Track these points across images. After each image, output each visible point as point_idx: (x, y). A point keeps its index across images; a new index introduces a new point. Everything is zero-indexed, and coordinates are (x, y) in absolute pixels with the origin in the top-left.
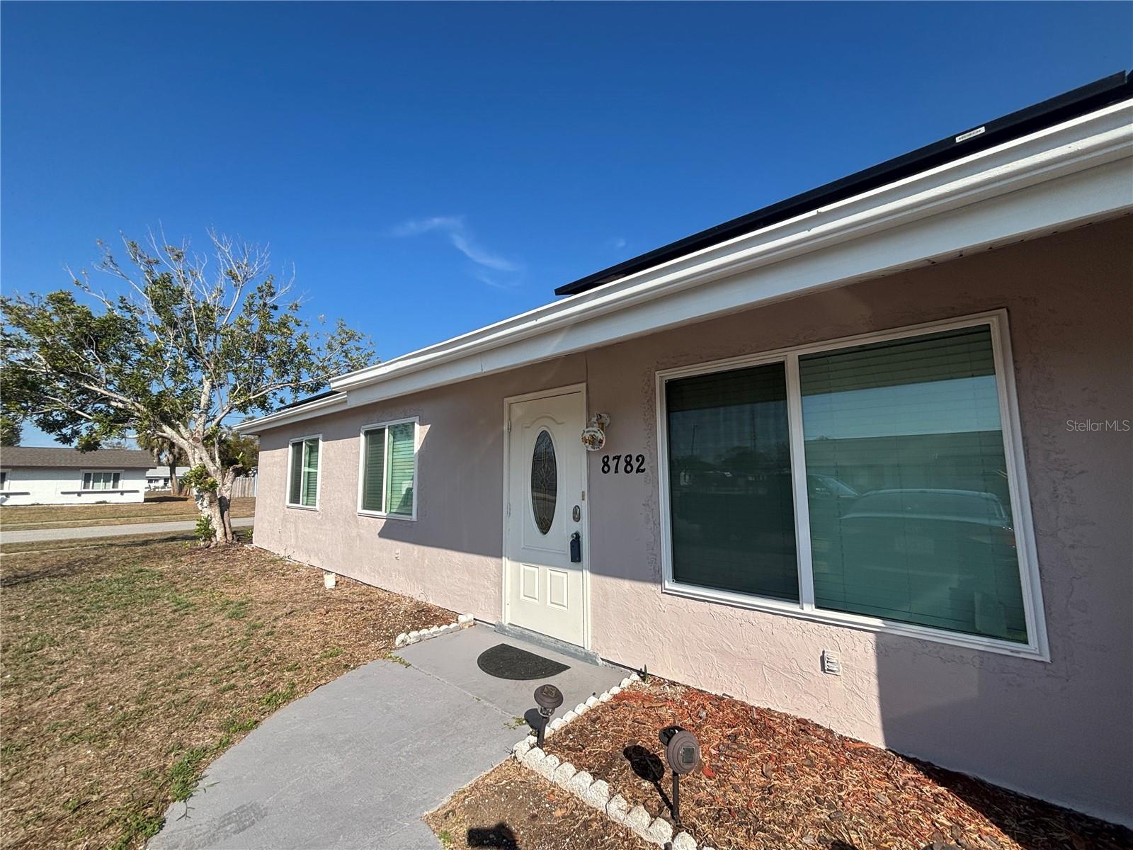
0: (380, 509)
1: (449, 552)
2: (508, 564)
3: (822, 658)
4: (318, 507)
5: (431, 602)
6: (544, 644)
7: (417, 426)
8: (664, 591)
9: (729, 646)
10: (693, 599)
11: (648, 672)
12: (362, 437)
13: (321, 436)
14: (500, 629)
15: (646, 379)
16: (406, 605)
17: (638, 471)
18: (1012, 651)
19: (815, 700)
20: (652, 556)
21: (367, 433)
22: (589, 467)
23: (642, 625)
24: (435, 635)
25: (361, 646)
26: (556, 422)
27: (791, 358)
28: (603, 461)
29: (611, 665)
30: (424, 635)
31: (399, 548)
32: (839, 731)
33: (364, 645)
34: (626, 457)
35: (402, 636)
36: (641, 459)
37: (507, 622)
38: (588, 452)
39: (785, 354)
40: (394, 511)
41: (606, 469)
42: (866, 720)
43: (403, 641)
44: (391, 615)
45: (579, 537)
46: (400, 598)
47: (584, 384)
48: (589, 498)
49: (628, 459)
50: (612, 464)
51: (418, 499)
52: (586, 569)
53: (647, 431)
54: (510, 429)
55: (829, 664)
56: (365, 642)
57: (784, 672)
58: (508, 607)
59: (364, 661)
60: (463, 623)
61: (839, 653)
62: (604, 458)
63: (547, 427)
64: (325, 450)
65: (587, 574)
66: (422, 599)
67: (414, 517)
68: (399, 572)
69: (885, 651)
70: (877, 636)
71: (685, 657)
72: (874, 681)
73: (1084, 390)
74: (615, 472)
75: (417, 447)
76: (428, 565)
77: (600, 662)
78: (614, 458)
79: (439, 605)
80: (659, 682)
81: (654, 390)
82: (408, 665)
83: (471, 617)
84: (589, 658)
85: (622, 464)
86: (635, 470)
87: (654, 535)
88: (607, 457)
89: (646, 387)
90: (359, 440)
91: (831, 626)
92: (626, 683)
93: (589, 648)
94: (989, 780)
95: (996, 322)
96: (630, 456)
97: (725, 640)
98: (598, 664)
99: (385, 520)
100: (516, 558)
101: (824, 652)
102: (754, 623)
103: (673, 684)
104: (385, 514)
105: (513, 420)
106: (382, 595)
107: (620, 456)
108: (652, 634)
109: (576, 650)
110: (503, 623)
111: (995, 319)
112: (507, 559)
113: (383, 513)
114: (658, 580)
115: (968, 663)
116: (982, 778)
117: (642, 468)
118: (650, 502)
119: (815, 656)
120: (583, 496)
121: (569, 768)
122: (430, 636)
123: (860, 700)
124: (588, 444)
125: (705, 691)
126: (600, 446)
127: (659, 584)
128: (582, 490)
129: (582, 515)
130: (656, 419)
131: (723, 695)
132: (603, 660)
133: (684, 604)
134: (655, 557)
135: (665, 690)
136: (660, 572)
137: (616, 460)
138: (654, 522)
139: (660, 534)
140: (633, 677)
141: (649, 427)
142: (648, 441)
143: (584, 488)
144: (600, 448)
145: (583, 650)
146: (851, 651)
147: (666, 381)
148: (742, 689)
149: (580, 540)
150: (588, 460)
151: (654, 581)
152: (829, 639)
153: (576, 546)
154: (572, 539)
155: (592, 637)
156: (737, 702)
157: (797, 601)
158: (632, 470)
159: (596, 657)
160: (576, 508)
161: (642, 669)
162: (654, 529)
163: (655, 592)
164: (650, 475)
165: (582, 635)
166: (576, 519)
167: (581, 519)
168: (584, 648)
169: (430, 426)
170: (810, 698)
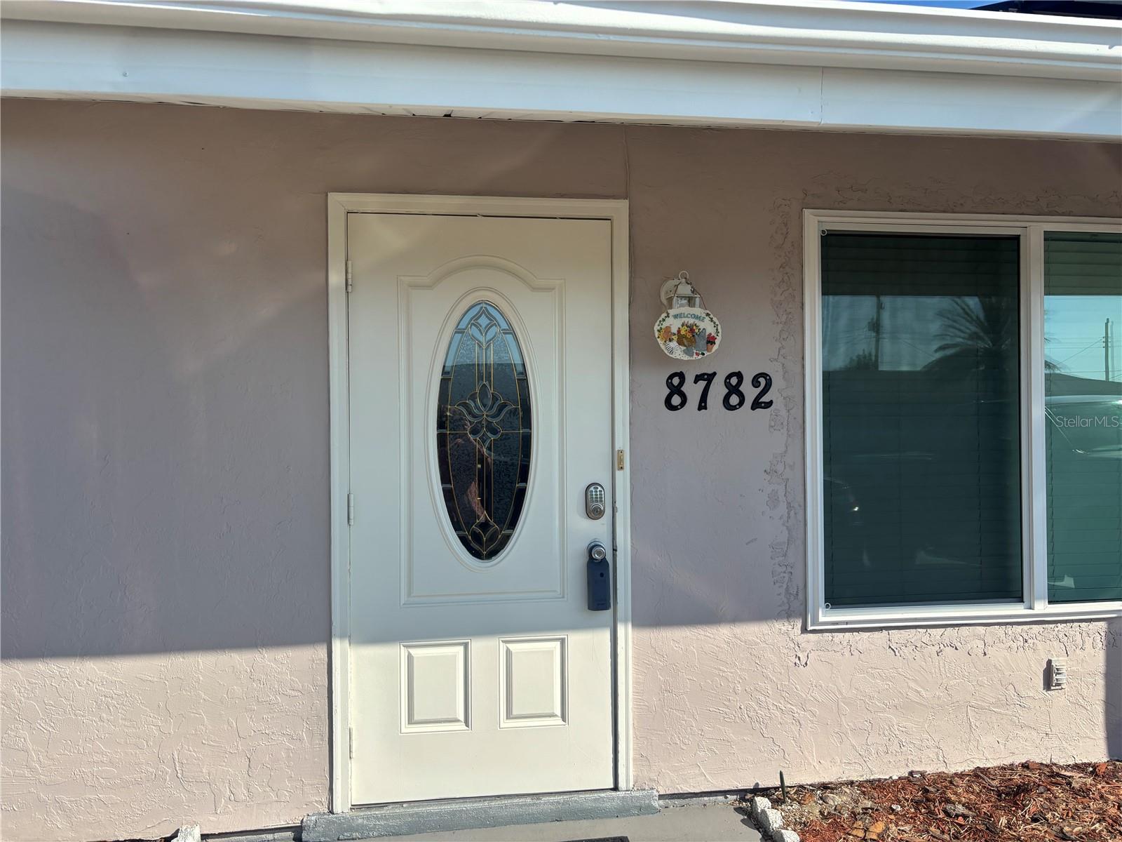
8: (810, 628)
9: (918, 692)
10: (858, 630)
14: (328, 829)
15: (778, 221)
17: (756, 404)
19: (1034, 733)
20: (783, 569)
22: (634, 392)
26: (523, 283)
27: (1036, 232)
28: (669, 384)
29: (677, 802)
32: (1060, 760)
34: (730, 376)
36: (763, 381)
37: (354, 806)
39: (1026, 224)
42: (1089, 734)
47: (621, 205)
48: (635, 467)
49: (734, 381)
50: (693, 391)
52: (626, 621)
53: (780, 326)
54: (351, 285)
55: (1058, 677)
57: (998, 707)
61: (1066, 658)
62: (671, 377)
63: (497, 293)
65: (626, 632)
70: (1109, 625)
71: (842, 733)
72: (1101, 682)
74: (700, 409)
77: (657, 804)
78: (698, 378)
80: (800, 794)
84: (631, 806)
85: (718, 390)
86: (749, 402)
87: (788, 528)
88: (681, 376)
89: (777, 239)
91: (1059, 625)
93: (628, 785)
96: (739, 375)
97: (912, 685)
98: (656, 810)
101: (1049, 662)
102: (958, 645)
103: (825, 787)
107: (715, 374)
108: (778, 713)
109: (596, 800)
110: (337, 810)
112: (348, 643)
114: (795, 609)
117: (765, 399)
118: (780, 468)
119: (1038, 671)
120: (621, 460)
123: (1084, 711)
124: (674, 344)
125: (879, 780)
126: (708, 350)
127: (796, 617)
128: (617, 448)
129: (614, 502)
130: (803, 304)
131: (911, 773)
132: (661, 797)
133: (845, 644)
134: (789, 570)
135: (831, 802)
136: (801, 596)
137: (702, 384)
138: (789, 504)
139: (805, 525)
140: (762, 803)
141: (784, 319)
142: (780, 345)
143: (623, 442)
144: (706, 354)
145: (614, 793)
146: (1078, 651)
147: (823, 231)
148: (937, 754)
149: (609, 558)
150: (632, 382)
151: (788, 615)
152: (1056, 643)
153: (602, 575)
154: (585, 559)
155: (634, 760)
156: (941, 776)
157: (1020, 599)
158: (741, 403)
159: (650, 797)
160: (592, 489)
161: (757, 784)
162: (789, 517)
163: (787, 633)
164: (783, 413)
165: (611, 765)
166: (593, 512)
167: (608, 511)
168: (616, 788)
170: (1027, 731)
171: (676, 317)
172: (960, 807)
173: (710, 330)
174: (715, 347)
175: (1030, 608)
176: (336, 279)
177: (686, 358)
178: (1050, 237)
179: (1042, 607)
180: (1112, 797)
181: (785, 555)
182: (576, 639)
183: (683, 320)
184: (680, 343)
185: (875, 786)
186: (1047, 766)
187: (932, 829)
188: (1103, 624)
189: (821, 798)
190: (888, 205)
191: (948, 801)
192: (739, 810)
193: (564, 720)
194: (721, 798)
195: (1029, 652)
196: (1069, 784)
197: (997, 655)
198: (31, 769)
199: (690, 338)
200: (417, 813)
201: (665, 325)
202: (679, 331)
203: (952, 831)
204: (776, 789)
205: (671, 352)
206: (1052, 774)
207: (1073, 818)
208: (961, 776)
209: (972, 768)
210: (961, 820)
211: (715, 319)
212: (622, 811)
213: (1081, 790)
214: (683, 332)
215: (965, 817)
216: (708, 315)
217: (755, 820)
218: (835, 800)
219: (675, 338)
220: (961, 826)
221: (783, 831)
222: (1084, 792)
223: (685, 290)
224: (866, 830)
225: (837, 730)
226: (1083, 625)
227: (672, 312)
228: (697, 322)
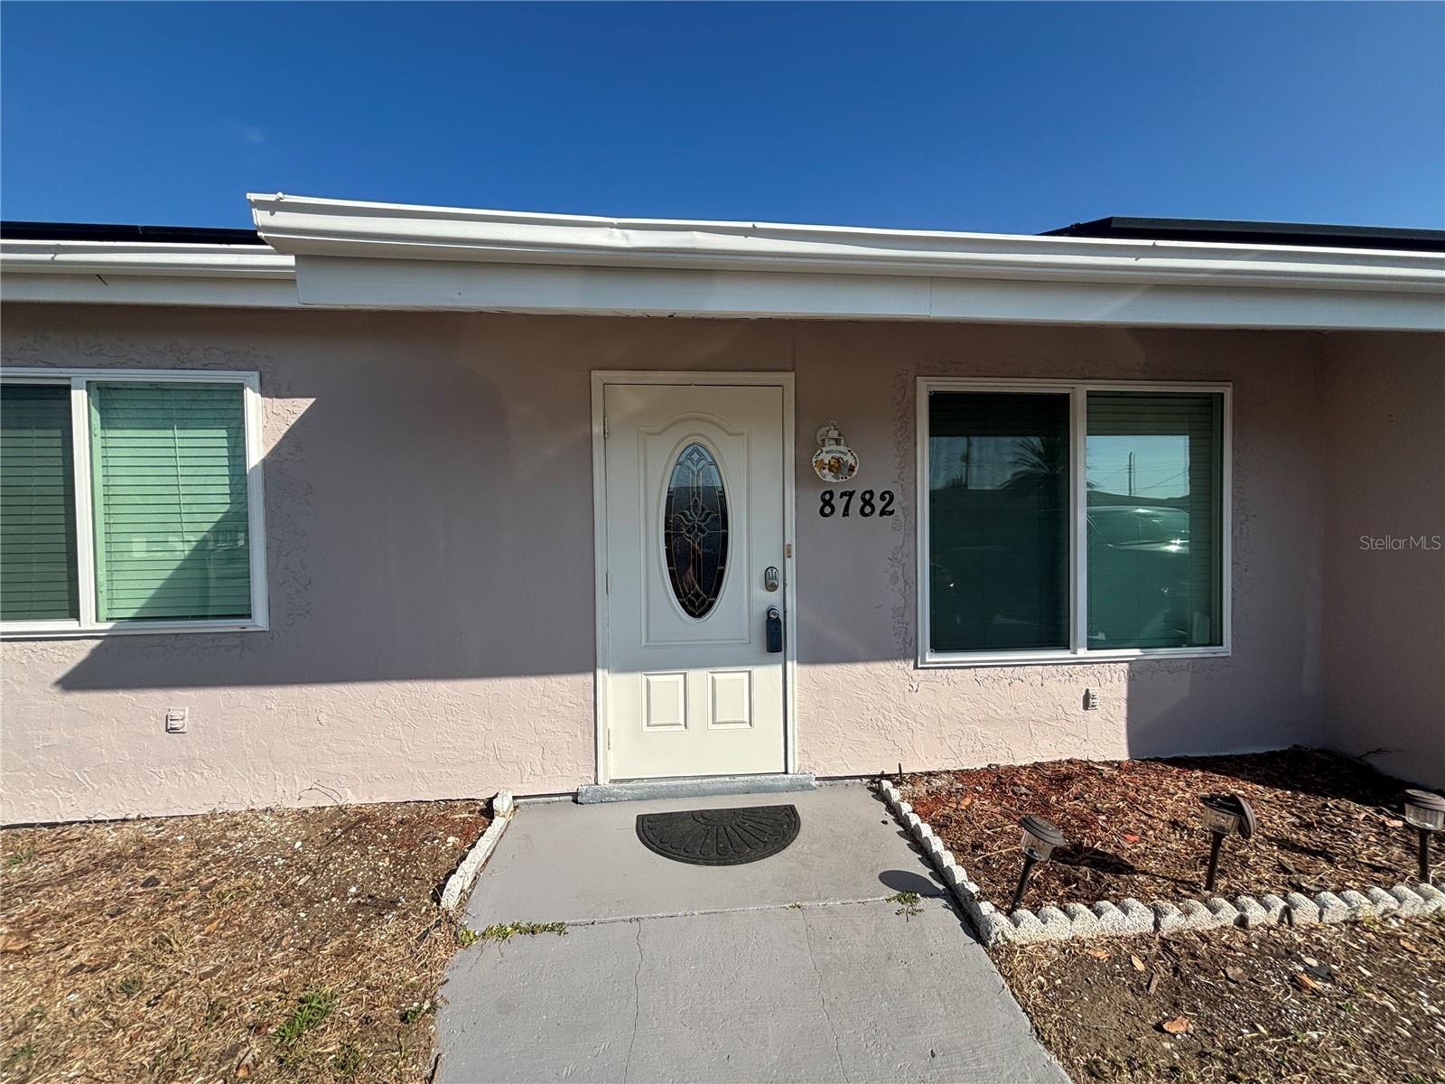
2: (610, 680)
3: (1085, 697)
7: (252, 396)
8: (920, 666)
9: (995, 710)
10: (954, 668)
14: (594, 796)
15: (899, 385)
17: (883, 513)
18: (1216, 653)
19: (1076, 739)
22: (799, 505)
26: (725, 430)
27: (1081, 391)
28: (823, 499)
29: (828, 782)
32: (1094, 759)
34: (865, 493)
36: (888, 496)
37: (614, 780)
39: (1074, 386)
42: (1116, 740)
46: (228, 821)
47: (789, 376)
48: (800, 555)
49: (868, 496)
50: (840, 504)
52: (792, 660)
53: (899, 459)
54: (607, 433)
55: (1093, 700)
57: (1050, 721)
61: (1100, 688)
62: (825, 493)
63: (708, 440)
65: (792, 666)
67: (260, 619)
69: (1136, 674)
70: (1130, 665)
71: (943, 739)
72: (1124, 705)
74: (844, 516)
77: (814, 783)
78: (843, 495)
79: (381, 800)
80: (913, 778)
81: (913, 403)
82: (557, 928)
84: (797, 784)
85: (857, 503)
86: (878, 511)
87: (905, 598)
88: (831, 493)
91: (1095, 665)
93: (795, 771)
95: (1228, 392)
96: (871, 493)
97: (991, 705)
98: (817, 788)
99: (88, 642)
100: (629, 667)
101: (1087, 690)
102: (1024, 679)
103: (929, 774)
104: (95, 626)
105: (617, 416)
107: (854, 491)
108: (897, 723)
110: (600, 783)
111: (1228, 389)
112: (607, 672)
113: (83, 624)
114: (908, 652)
115: (1185, 670)
117: (889, 509)
118: (899, 556)
119: (1079, 697)
120: (789, 551)
123: (1113, 726)
124: (826, 471)
125: (967, 770)
126: (850, 475)
127: (911, 658)
128: (786, 543)
129: (785, 580)
130: (916, 443)
131: (989, 766)
132: (817, 779)
133: (944, 677)
134: (905, 626)
135: (934, 784)
136: (913, 643)
137: (846, 498)
138: (905, 581)
139: (917, 595)
140: (887, 784)
141: (902, 453)
142: (898, 472)
143: (791, 538)
144: (849, 478)
145: (785, 776)
146: (1108, 684)
147: (931, 392)
148: (1008, 753)
149: (781, 619)
150: (797, 497)
151: (904, 657)
152: (1092, 677)
153: (776, 629)
154: (766, 618)
155: (799, 753)
156: (1010, 768)
157: (1068, 648)
158: (873, 512)
159: (810, 779)
160: (769, 570)
161: (883, 772)
162: (905, 590)
163: (904, 669)
164: (902, 518)
165: (783, 757)
166: (771, 587)
167: (781, 586)
168: (786, 772)
169: (314, 400)
170: (1071, 737)
171: (827, 452)
172: (1023, 788)
173: (851, 461)
174: (855, 473)
175: (1075, 653)
176: (597, 429)
177: (835, 481)
178: (1090, 395)
179: (1082, 652)
180: (1131, 785)
181: (902, 616)
182: (758, 671)
183: (834, 455)
184: (830, 470)
185: (966, 774)
186: (1085, 762)
187: (1004, 803)
188: (1126, 665)
189: (927, 782)
190: (978, 373)
191: (1015, 784)
192: (870, 789)
193: (751, 725)
194: (859, 780)
195: (1073, 684)
196: (1101, 774)
197: (1051, 685)
198: (403, 752)
199: (837, 467)
200: (653, 786)
201: (820, 458)
202: (830, 462)
203: (1018, 805)
204: (896, 775)
205: (824, 477)
206: (1089, 768)
207: (1103, 798)
208: (1025, 768)
209: (1032, 763)
210: (1024, 797)
211: (855, 454)
212: (790, 788)
213: (1109, 779)
214: (832, 463)
215: (1027, 795)
216: (849, 451)
217: (882, 796)
218: (937, 783)
219: (827, 467)
220: (1024, 801)
221: (901, 803)
222: (1112, 780)
223: (834, 434)
224: (958, 803)
225: (938, 736)
226: (1112, 665)
227: (824, 449)
228: (842, 456)
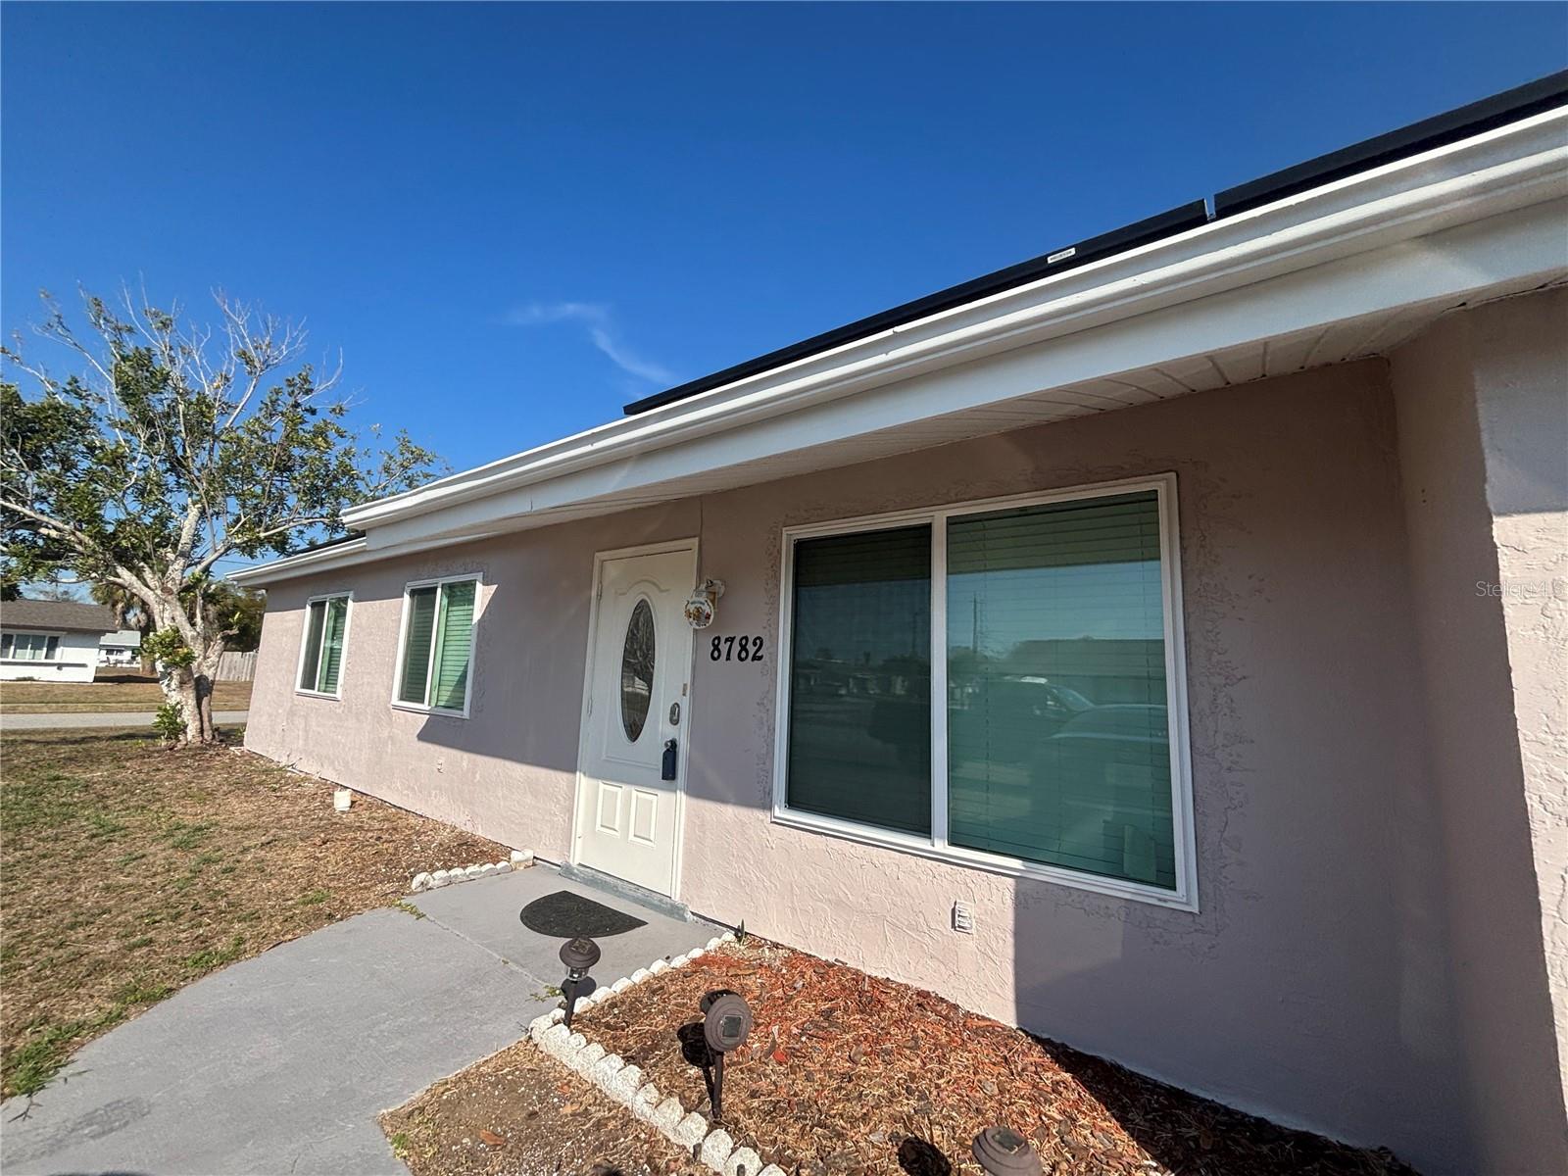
0: (422, 701)
1: (508, 764)
2: (582, 781)
3: (953, 910)
4: (339, 695)
5: (480, 833)
6: (620, 892)
7: (479, 586)
8: (773, 820)
9: (846, 895)
10: (809, 831)
11: (746, 930)
12: (407, 598)
13: (351, 594)
14: (567, 871)
15: (772, 537)
16: (444, 835)
17: (754, 658)
18: (1160, 900)
19: (942, 967)
20: (764, 773)
21: (413, 593)
22: (695, 650)
23: (744, 864)
24: (473, 877)
25: (361, 888)
26: (658, 588)
27: (938, 519)
28: (713, 644)
29: (701, 921)
30: (456, 876)
31: (443, 755)
32: (966, 1005)
33: (366, 888)
34: (741, 640)
35: (421, 877)
36: (759, 642)
37: (577, 862)
38: (695, 631)
39: (931, 514)
40: (442, 704)
41: (716, 654)
42: (999, 992)
43: (422, 883)
44: (419, 848)
45: (676, 745)
46: (438, 827)
47: (696, 541)
48: (693, 693)
49: (744, 642)
50: (724, 647)
51: (473, 688)
52: (680, 790)
53: (768, 606)
54: (600, 596)
55: (960, 919)
56: (368, 884)
57: (909, 929)
58: (579, 841)
59: (359, 909)
60: (516, 863)
61: (973, 905)
62: (714, 640)
63: (649, 597)
64: (355, 614)
65: (681, 796)
66: (468, 828)
67: (466, 714)
68: (441, 790)
70: (1016, 882)
71: (793, 909)
72: (1010, 940)
73: (1250, 577)
74: (727, 659)
75: (477, 616)
76: (479, 781)
77: (689, 916)
78: (727, 640)
79: (489, 837)
80: (757, 943)
81: (779, 552)
82: (420, 916)
83: (529, 854)
84: (675, 911)
85: (736, 648)
86: (751, 657)
87: (768, 744)
88: (719, 638)
89: (771, 548)
90: (402, 602)
91: (966, 869)
92: (714, 943)
93: (677, 899)
94: (1127, 1066)
95: (1163, 486)
96: (746, 638)
97: (842, 887)
98: (685, 920)
99: (428, 716)
100: (595, 775)
101: (955, 903)
103: (776, 946)
104: (428, 708)
105: (605, 584)
106: (412, 821)
107: (734, 638)
108: (755, 879)
109: (660, 901)
110: (571, 863)
111: (1162, 484)
112: (582, 775)
113: (425, 706)
114: (767, 806)
115: (1113, 915)
116: (1120, 1063)
117: (759, 654)
118: (765, 701)
119: (945, 908)
120: (685, 690)
121: (597, 1050)
122: (465, 879)
123: (994, 965)
124: (691, 620)
125: (813, 956)
126: (707, 622)
127: (767, 810)
128: (685, 682)
129: (682, 716)
130: (780, 591)
132: (692, 913)
133: (797, 839)
134: (766, 774)
135: (763, 954)
136: (771, 794)
137: (729, 643)
138: (768, 727)
139: (775, 743)
141: (771, 601)
142: (768, 618)
143: (687, 679)
145: (670, 901)
146: (984, 900)
147: (795, 540)
148: (858, 953)
149: (677, 749)
150: (695, 642)
151: (764, 808)
152: (963, 886)
153: (670, 758)
154: (667, 747)
155: (681, 883)
157: (929, 836)
158: (747, 657)
159: (685, 910)
160: (674, 707)
163: (762, 821)
164: (769, 664)
165: (670, 881)
166: (674, 721)
167: (680, 721)
168: (670, 897)
169: (496, 586)
170: (937, 963)
173: (708, 610)
174: (711, 621)
176: (594, 593)
177: (698, 628)
178: (952, 522)
179: (941, 846)
181: (764, 763)
182: (662, 796)
184: (693, 619)
188: (1011, 881)
195: (937, 888)
200: (597, 876)
201: (687, 609)
202: (692, 612)
204: (742, 932)
211: (709, 604)
212: (670, 914)
214: (694, 613)
216: (706, 601)
218: (768, 954)
219: (691, 616)
227: (690, 601)
228: (701, 606)
